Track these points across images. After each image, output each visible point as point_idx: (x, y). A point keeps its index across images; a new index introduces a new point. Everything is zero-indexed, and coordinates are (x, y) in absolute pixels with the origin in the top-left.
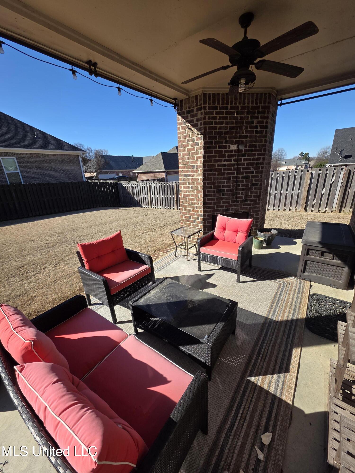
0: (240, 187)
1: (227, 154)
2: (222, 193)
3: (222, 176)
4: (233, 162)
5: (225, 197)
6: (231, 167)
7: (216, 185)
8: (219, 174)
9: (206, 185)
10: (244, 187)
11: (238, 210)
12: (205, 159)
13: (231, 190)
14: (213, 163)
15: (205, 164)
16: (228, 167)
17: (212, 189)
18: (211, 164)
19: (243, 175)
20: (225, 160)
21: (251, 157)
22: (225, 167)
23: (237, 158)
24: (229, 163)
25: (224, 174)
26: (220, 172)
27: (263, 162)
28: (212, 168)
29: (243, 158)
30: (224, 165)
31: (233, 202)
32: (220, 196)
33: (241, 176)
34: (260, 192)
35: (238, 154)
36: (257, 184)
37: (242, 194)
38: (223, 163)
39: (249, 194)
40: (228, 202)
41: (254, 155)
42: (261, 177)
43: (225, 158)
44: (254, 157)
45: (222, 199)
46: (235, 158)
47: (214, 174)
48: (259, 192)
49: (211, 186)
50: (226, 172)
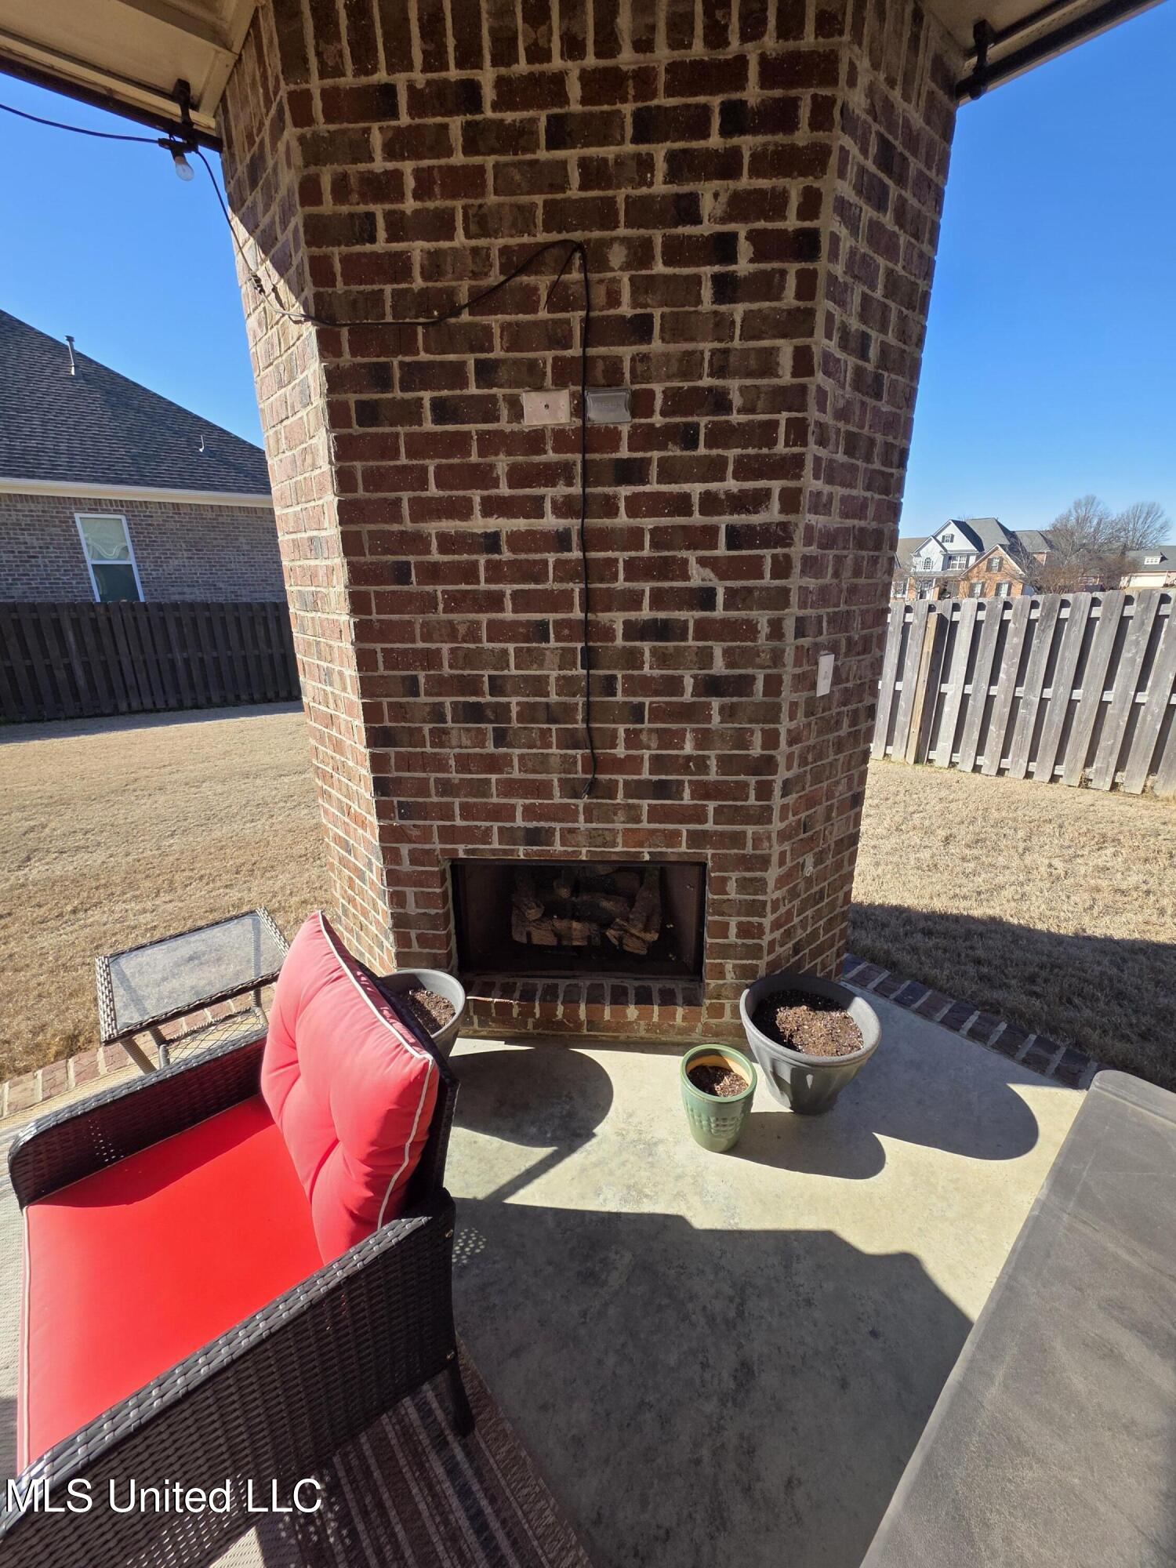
0: (620, 698)
1: (502, 464)
2: (490, 726)
3: (484, 618)
4: (550, 522)
5: (517, 751)
6: (537, 556)
7: (447, 671)
8: (456, 602)
9: (382, 671)
10: (647, 701)
11: (614, 844)
12: (350, 496)
13: (552, 714)
14: (408, 525)
15: (353, 528)
16: (523, 556)
17: (423, 699)
18: (395, 527)
19: (632, 615)
20: (491, 507)
21: (686, 487)
22: (496, 557)
23: (576, 490)
24: (521, 524)
25: (494, 602)
26: (463, 587)
27: (784, 526)
28: (403, 558)
29: (625, 491)
30: (491, 542)
31: (572, 789)
32: (483, 747)
33: (617, 619)
34: (771, 739)
35: (584, 462)
36: (742, 685)
37: (633, 739)
38: (479, 524)
39: (689, 748)
40: (543, 790)
41: (714, 470)
42: (769, 637)
43: (493, 492)
44: (713, 486)
45: (494, 764)
46: (561, 490)
47: (429, 603)
48: (757, 739)
49: (415, 679)
50: (508, 589)
